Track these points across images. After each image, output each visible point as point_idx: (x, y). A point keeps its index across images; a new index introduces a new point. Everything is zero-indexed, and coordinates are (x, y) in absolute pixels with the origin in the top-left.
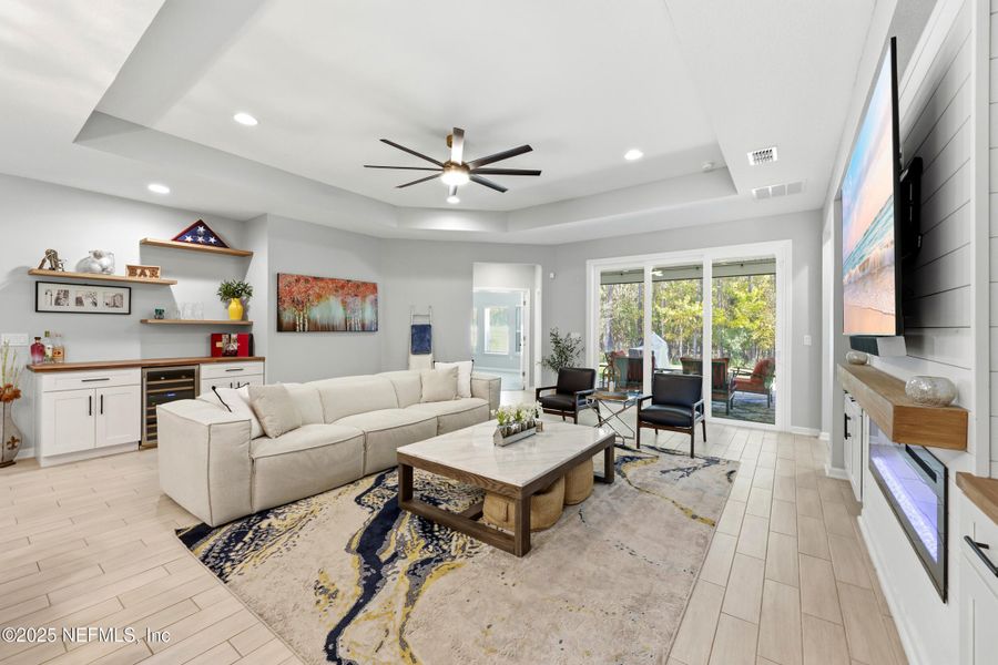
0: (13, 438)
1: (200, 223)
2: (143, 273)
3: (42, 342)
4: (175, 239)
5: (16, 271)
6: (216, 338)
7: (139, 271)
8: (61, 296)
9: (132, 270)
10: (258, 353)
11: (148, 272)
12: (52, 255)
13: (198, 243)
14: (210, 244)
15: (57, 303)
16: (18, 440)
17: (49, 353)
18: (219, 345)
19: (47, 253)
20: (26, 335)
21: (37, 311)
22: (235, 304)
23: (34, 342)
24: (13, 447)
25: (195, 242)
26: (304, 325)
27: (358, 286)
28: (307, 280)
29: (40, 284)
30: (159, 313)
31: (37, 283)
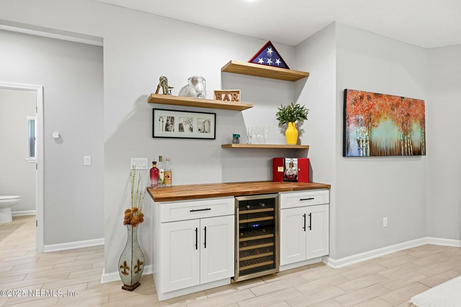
0: (138, 261)
1: (269, 45)
2: (227, 98)
3: (157, 166)
4: (251, 61)
5: (139, 100)
6: (277, 162)
7: (223, 96)
8: (169, 122)
9: (218, 94)
10: (316, 179)
11: (230, 96)
12: (163, 82)
13: (268, 65)
14: (276, 66)
15: (167, 130)
16: (142, 263)
17: (162, 176)
18: (280, 169)
19: (161, 79)
20: (146, 159)
21: (154, 137)
22: (291, 128)
23: (152, 166)
24: (139, 270)
25: (265, 64)
26: (366, 149)
27: (410, 104)
28: (369, 98)
29: (155, 111)
30: (236, 137)
31: (154, 109)
